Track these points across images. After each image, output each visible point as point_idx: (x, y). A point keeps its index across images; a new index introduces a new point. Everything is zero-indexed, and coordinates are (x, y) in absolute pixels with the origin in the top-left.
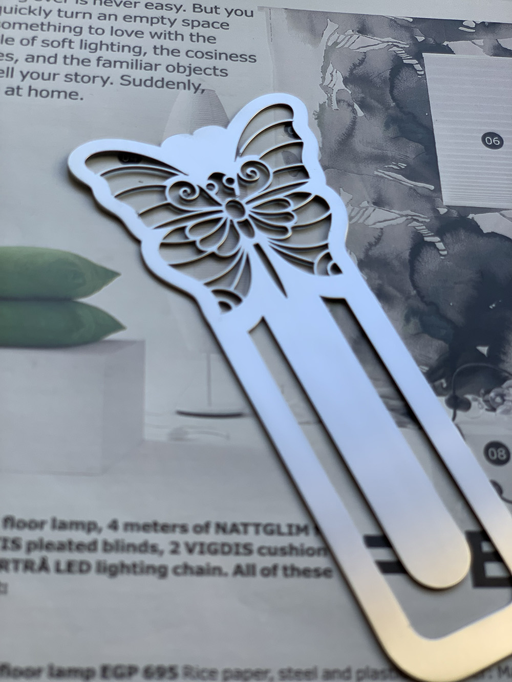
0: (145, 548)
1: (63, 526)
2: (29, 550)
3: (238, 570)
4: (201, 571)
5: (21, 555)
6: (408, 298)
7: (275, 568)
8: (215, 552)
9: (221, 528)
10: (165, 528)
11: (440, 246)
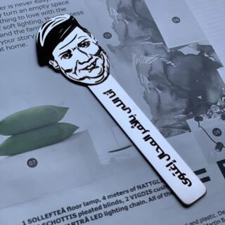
0: (117, 202)
1: (88, 204)
2: (80, 216)
3: (150, 200)
4: (138, 204)
5: (78, 218)
6: (169, 86)
7: (161, 195)
8: (140, 196)
9: (139, 187)
10: (121, 193)
11: (173, 64)
